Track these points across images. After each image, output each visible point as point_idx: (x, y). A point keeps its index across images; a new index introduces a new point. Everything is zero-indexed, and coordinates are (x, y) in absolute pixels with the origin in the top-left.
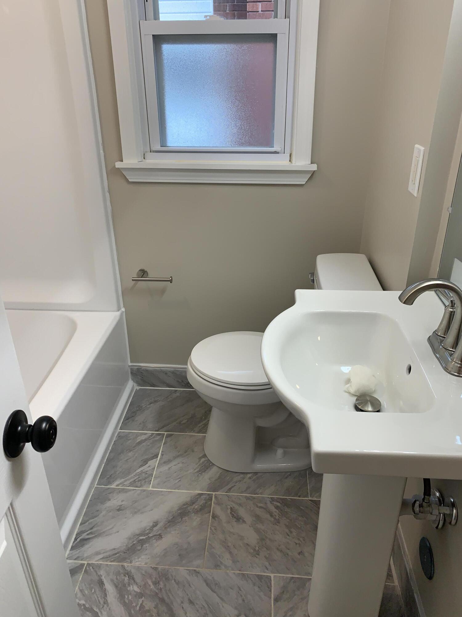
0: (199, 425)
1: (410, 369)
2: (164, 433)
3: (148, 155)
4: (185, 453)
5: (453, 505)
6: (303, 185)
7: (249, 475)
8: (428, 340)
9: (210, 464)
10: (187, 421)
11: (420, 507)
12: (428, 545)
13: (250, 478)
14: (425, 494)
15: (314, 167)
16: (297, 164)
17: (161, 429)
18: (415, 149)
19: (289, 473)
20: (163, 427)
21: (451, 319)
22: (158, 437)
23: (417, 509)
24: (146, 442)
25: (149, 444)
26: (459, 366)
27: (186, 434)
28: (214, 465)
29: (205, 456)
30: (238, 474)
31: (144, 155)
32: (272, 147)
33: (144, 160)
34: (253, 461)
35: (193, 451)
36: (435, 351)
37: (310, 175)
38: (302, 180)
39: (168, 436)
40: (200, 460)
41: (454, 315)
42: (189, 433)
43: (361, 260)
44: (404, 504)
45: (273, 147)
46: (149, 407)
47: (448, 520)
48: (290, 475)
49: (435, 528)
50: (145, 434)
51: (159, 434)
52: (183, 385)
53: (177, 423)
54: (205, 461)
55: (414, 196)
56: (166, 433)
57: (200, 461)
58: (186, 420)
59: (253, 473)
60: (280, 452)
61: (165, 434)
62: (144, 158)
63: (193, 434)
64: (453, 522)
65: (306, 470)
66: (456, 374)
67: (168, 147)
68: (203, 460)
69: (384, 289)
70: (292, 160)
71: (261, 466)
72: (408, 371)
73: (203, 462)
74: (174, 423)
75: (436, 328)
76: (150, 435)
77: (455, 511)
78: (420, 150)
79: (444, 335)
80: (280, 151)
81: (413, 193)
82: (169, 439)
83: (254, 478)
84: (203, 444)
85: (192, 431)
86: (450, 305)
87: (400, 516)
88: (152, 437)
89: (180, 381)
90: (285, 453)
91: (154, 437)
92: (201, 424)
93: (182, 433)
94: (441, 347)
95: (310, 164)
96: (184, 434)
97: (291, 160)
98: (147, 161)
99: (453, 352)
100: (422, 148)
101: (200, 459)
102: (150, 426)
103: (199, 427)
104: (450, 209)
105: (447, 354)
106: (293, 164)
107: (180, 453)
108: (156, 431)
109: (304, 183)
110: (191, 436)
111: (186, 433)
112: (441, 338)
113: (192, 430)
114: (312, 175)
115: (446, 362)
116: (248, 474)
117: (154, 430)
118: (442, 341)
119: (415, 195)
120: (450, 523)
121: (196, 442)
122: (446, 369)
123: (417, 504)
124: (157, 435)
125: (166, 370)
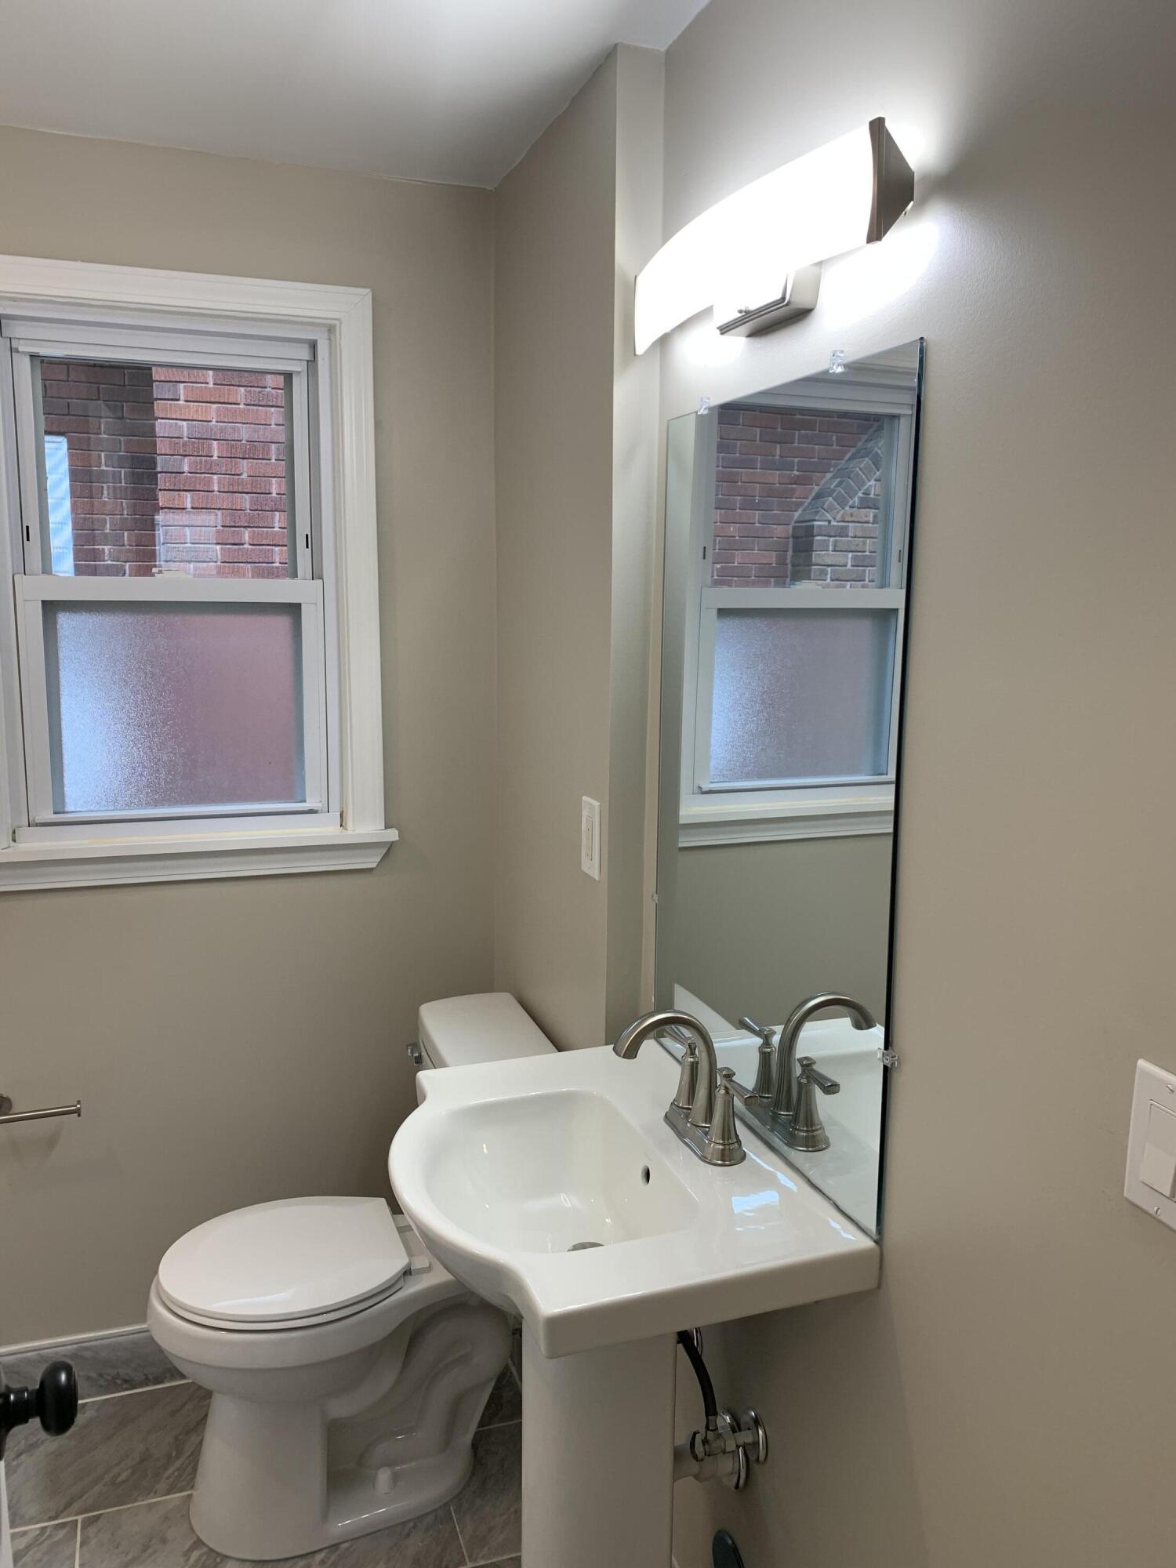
0: (166, 1475)
1: (647, 1175)
2: (75, 1518)
3: (24, 832)
4: (142, 1552)
5: (757, 1422)
6: (373, 869)
7: (319, 1557)
8: (665, 1120)
9: (215, 1560)
10: (133, 1473)
11: (704, 1445)
12: (730, 1542)
13: (323, 1562)
14: (707, 1415)
15: (393, 835)
16: (358, 831)
17: (62, 1511)
18: (583, 804)
19: (412, 1524)
20: (68, 1505)
21: (695, 1073)
22: (61, 1533)
23: (699, 1449)
24: (30, 1553)
25: (38, 1556)
26: (721, 1147)
27: (136, 1504)
28: (226, 1557)
29: (199, 1543)
30: (294, 1561)
31: (14, 832)
32: (301, 802)
33: (13, 844)
34: (325, 1516)
35: (164, 1541)
36: (681, 1135)
37: (385, 851)
38: (371, 861)
39: (87, 1524)
40: (186, 1558)
41: (697, 1067)
42: (143, 1500)
43: (504, 1002)
44: (678, 1455)
45: (305, 801)
46: (18, 1466)
47: (752, 1458)
48: (414, 1527)
49: (733, 1489)
50: (22, 1536)
51: (63, 1525)
52: (101, 1386)
53: (105, 1485)
54: (202, 1555)
55: (595, 880)
56: (80, 1518)
57: (188, 1560)
58: (130, 1471)
59: (326, 1548)
60: (384, 1476)
61: (77, 1520)
62: (14, 840)
63: (155, 1500)
64: (762, 1458)
65: (447, 1504)
66: (720, 1162)
67: (68, 812)
68: (195, 1555)
69: (560, 1049)
70: (346, 824)
71: (345, 1524)
72: (644, 1179)
73: (197, 1561)
74: (97, 1489)
75: (674, 1097)
76: (38, 1532)
77: (761, 1432)
78: (592, 807)
79: (689, 1105)
80: (320, 809)
81: (592, 875)
82: (92, 1530)
83: (333, 1559)
84: (187, 1517)
85: (148, 1494)
86: (689, 1052)
87: (674, 1481)
88: (44, 1537)
89: (93, 1375)
90: (396, 1478)
91: (50, 1536)
92: (170, 1471)
93: (126, 1507)
94: (689, 1125)
95: (383, 828)
96: (129, 1506)
97: (344, 824)
98: (21, 845)
99: (707, 1129)
100: (597, 804)
101: (187, 1554)
102: (31, 1510)
103: (167, 1478)
104: (656, 897)
105: (699, 1132)
106: (349, 832)
107: (130, 1557)
108: (51, 1519)
109: (374, 865)
110: (150, 1507)
111: (136, 1501)
112: (685, 1111)
113: (150, 1491)
114: (388, 851)
115: (701, 1146)
116: (316, 1554)
117: (46, 1517)
118: (687, 1117)
119: (597, 877)
120: (758, 1460)
121: (166, 1518)
122: (703, 1159)
123: (698, 1438)
124: (55, 1528)
125: (57, 1353)
